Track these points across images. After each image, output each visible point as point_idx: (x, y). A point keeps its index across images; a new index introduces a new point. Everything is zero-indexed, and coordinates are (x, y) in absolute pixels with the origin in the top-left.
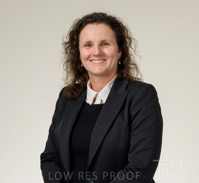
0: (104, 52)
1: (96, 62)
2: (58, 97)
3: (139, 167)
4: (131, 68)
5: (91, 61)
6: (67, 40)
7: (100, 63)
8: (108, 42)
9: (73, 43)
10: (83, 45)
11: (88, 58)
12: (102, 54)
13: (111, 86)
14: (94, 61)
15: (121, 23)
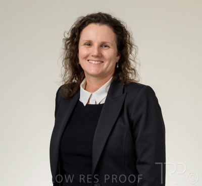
0: (103, 54)
1: (94, 62)
5: (88, 60)
8: (108, 44)
9: (74, 40)
10: (83, 44)
11: (86, 57)
12: (100, 55)
13: (108, 89)
14: (92, 62)
15: (124, 27)
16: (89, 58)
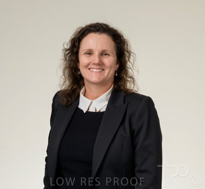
0: (104, 62)
1: (95, 70)
12: (101, 63)
13: (109, 97)
14: (93, 70)
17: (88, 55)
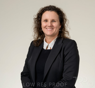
0: (53, 25)
1: (49, 29)
2: (30, 45)
3: (68, 79)
4: (65, 33)
5: (46, 28)
6: (36, 17)
7: (51, 30)
8: (55, 20)
9: (38, 19)
10: (43, 21)
11: (45, 27)
12: (52, 26)
13: (55, 41)
14: (48, 29)
15: (62, 12)
16: (46, 27)
17: (46, 22)
